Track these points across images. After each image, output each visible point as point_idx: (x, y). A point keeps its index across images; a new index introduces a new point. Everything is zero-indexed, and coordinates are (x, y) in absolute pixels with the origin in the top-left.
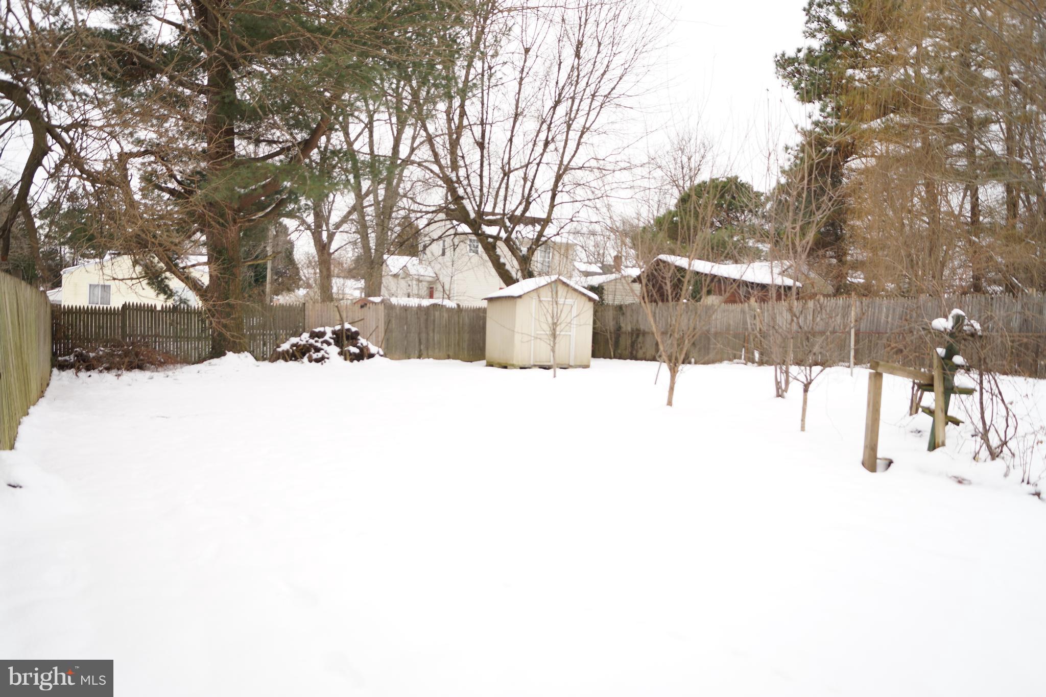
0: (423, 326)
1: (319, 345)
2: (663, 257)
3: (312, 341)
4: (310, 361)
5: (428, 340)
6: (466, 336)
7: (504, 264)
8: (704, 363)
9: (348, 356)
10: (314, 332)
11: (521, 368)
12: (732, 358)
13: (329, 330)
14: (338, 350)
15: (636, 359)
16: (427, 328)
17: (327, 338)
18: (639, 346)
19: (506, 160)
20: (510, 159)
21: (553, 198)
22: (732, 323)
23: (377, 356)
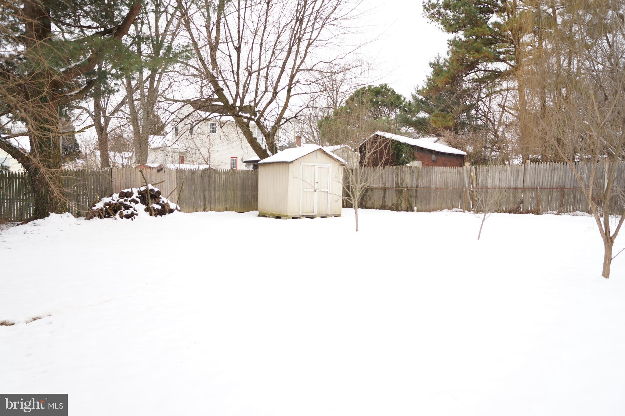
0: (206, 186)
1: (128, 203)
2: (378, 133)
3: (122, 200)
4: (122, 217)
5: (210, 196)
6: (239, 193)
7: (256, 139)
8: (426, 211)
9: (153, 212)
10: (123, 192)
11: (293, 218)
12: (451, 207)
13: (135, 191)
14: (144, 207)
15: (366, 208)
16: (209, 187)
17: (134, 197)
18: (368, 198)
19: (249, 64)
20: (252, 64)
21: (289, 91)
22: (449, 181)
23: (176, 211)
